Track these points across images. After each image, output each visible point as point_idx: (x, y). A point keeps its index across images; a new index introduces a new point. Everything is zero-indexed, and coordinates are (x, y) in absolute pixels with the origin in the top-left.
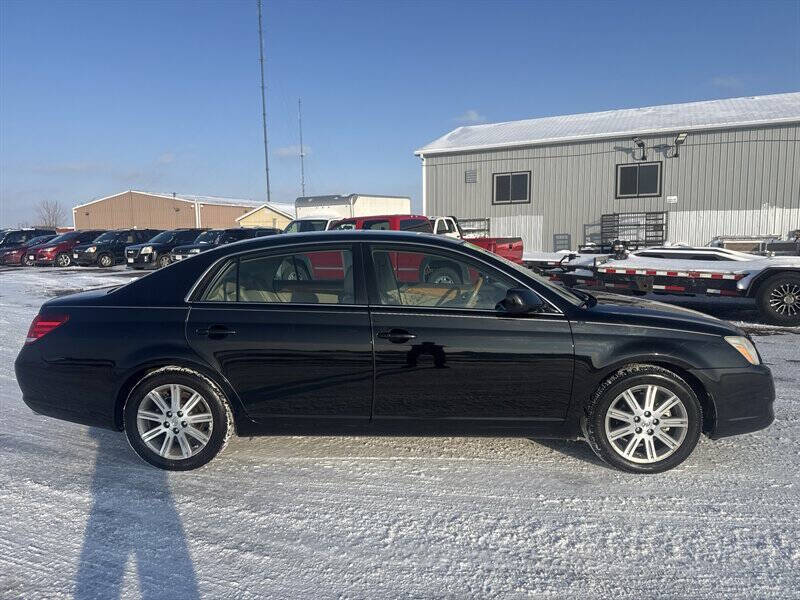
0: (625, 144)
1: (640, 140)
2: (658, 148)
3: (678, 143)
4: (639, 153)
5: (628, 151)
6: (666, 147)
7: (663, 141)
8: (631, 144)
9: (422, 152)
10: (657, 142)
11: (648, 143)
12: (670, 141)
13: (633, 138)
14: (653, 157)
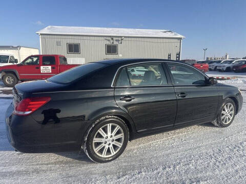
0: (107, 38)
1: (112, 37)
2: (116, 40)
3: (122, 39)
4: (112, 41)
5: (109, 40)
6: (119, 40)
7: (118, 39)
8: (110, 38)
9: (39, 33)
10: (116, 39)
11: (114, 39)
12: (120, 39)
13: (110, 36)
14: (115, 43)
